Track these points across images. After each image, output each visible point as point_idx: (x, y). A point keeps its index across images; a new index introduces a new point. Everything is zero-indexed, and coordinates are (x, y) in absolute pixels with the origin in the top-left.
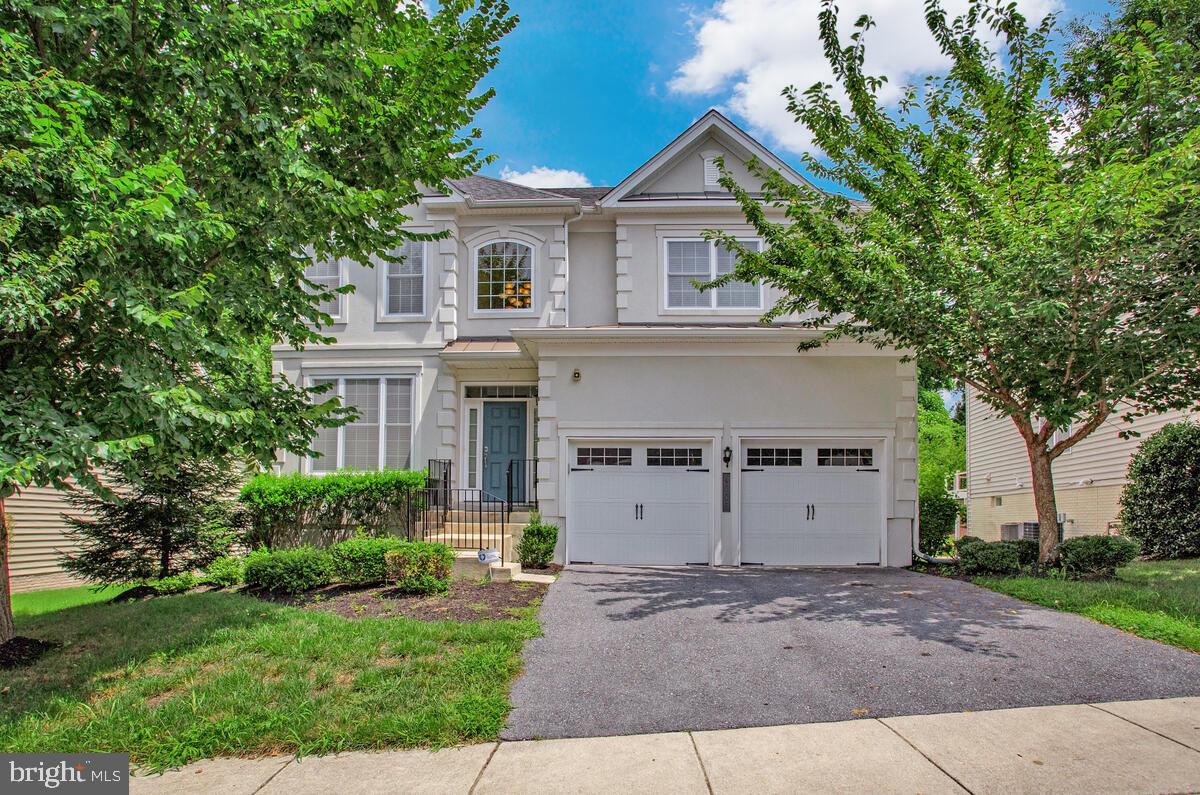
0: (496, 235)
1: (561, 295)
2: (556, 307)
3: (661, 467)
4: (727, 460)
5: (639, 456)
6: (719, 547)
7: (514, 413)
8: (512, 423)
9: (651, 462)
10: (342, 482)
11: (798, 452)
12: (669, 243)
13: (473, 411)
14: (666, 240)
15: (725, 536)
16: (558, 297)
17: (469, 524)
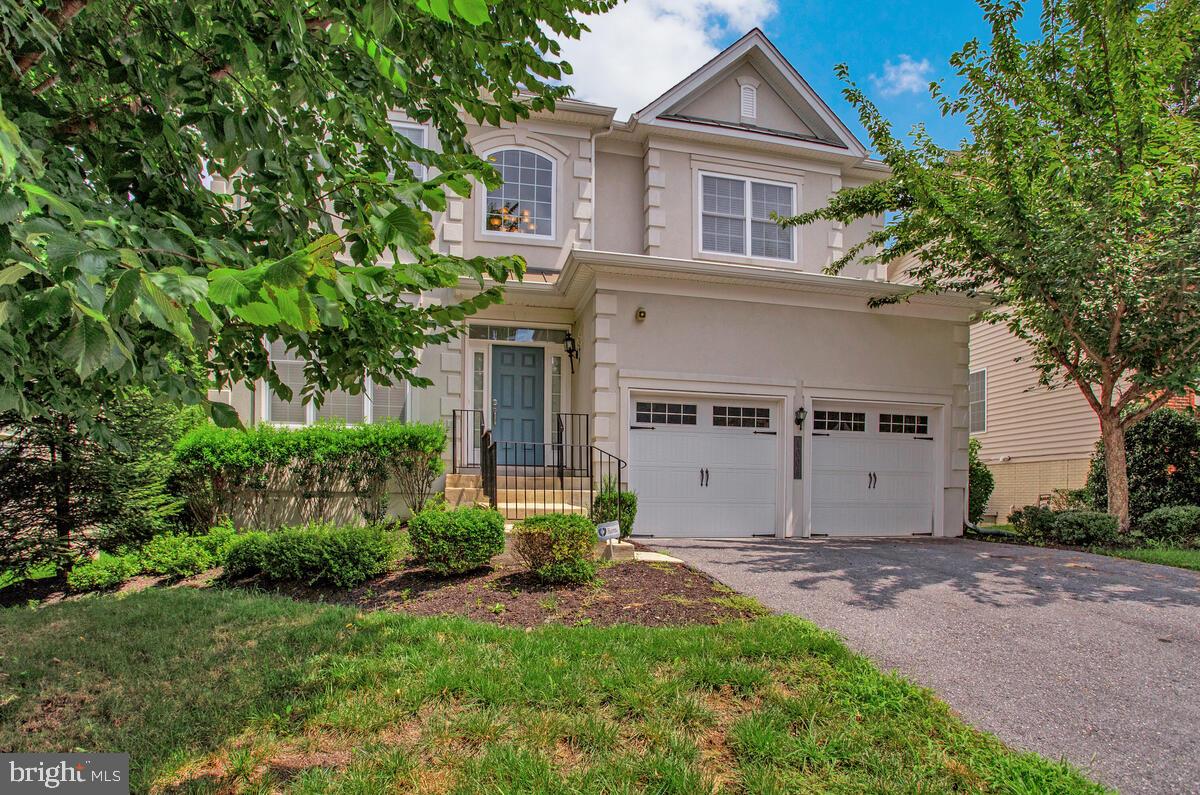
0: (511, 140)
1: (586, 224)
2: (581, 237)
3: (727, 427)
4: (799, 422)
5: (705, 414)
6: (791, 516)
7: (529, 361)
8: (528, 371)
9: (717, 422)
10: (333, 436)
11: (861, 417)
12: (704, 177)
13: (479, 356)
14: (701, 173)
15: (797, 504)
16: (584, 226)
17: (521, 492)
